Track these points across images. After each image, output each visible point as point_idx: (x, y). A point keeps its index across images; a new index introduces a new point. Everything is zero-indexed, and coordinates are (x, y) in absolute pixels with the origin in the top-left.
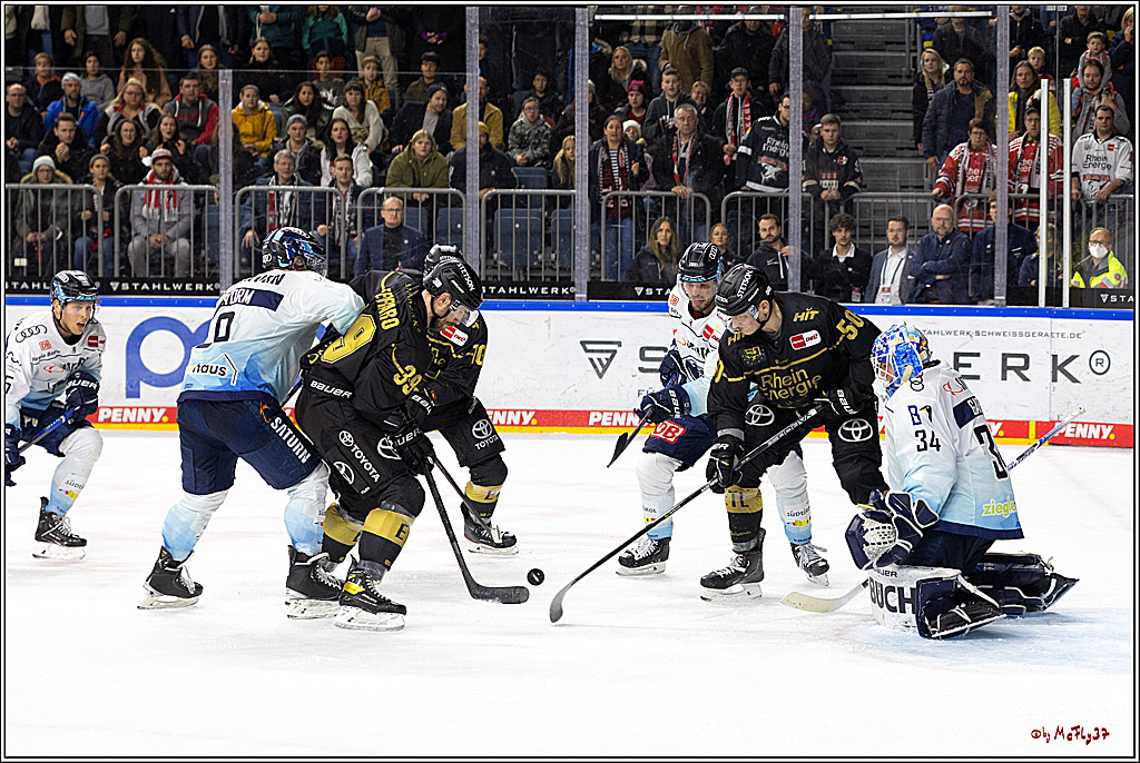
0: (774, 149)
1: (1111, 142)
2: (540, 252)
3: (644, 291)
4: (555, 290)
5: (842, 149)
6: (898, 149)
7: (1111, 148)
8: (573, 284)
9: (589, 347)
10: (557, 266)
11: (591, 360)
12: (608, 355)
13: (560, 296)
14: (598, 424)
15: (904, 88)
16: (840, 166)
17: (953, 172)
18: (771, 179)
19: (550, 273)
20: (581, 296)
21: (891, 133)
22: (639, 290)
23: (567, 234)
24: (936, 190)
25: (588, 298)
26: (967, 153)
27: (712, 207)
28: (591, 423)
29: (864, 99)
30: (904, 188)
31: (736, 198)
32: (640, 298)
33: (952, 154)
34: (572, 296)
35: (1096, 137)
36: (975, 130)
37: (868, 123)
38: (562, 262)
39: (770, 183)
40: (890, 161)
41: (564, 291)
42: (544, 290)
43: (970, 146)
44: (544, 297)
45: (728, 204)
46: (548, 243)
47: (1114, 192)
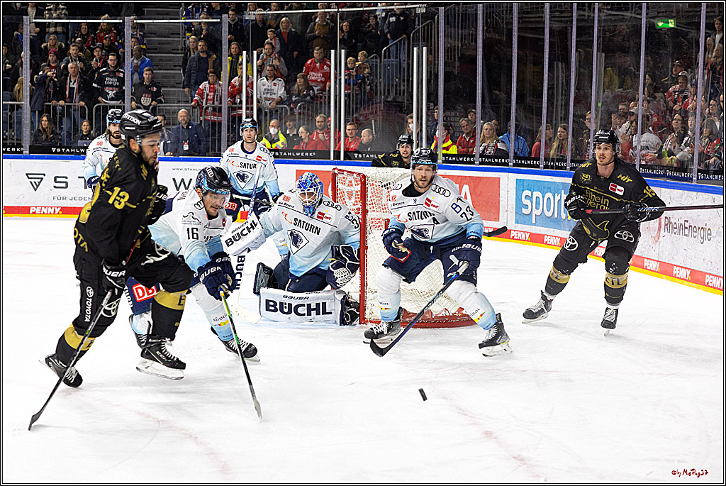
0: (110, 83)
1: (274, 82)
2: (7, 131)
3: (56, 150)
4: (14, 149)
5: (153, 83)
6: (177, 84)
7: (275, 85)
8: (22, 147)
9: (30, 176)
10: (15, 138)
11: (31, 182)
12: (39, 180)
13: (16, 152)
14: (34, 213)
15: (178, 55)
16: (152, 92)
17: (201, 95)
18: (112, 97)
19: (12, 141)
20: (26, 152)
21: (174, 76)
22: (54, 150)
23: (20, 123)
24: (193, 103)
25: (30, 153)
26: (208, 86)
27: (89, 110)
28: (31, 212)
29: (161, 60)
30: (179, 102)
31: (100, 106)
32: (54, 153)
33: (200, 87)
34: (22, 152)
35: (267, 80)
36: (211, 74)
37: (162, 71)
38: (17, 136)
39: (112, 99)
40: (172, 89)
41: (18, 150)
42: (8, 149)
43: (209, 83)
44: (8, 152)
45: (96, 109)
46: (11, 127)
47: (277, 104)
